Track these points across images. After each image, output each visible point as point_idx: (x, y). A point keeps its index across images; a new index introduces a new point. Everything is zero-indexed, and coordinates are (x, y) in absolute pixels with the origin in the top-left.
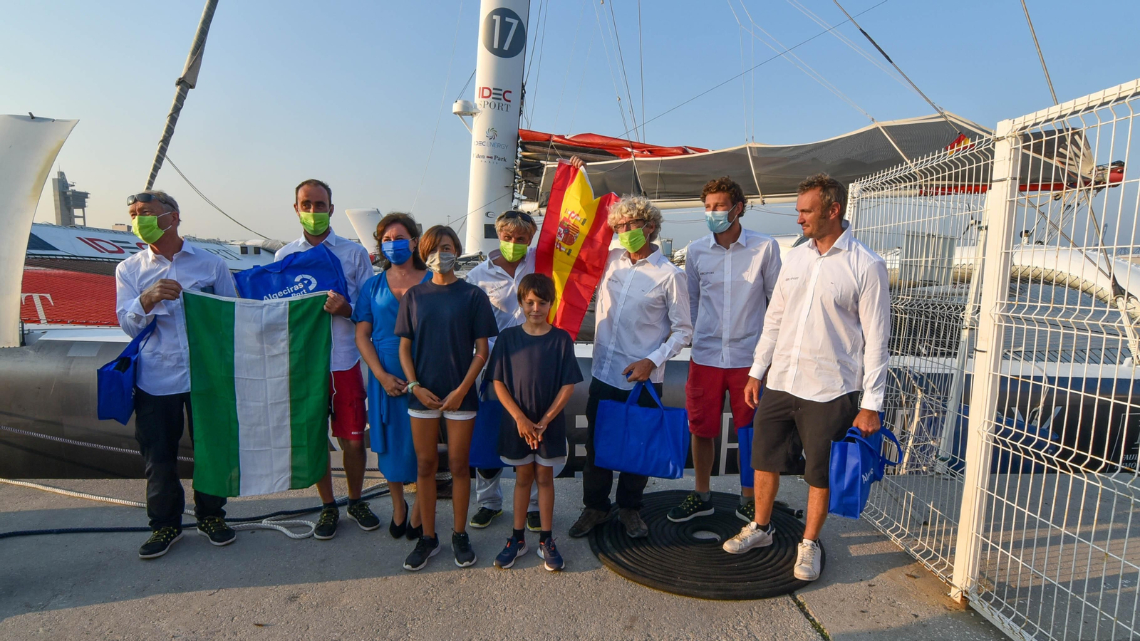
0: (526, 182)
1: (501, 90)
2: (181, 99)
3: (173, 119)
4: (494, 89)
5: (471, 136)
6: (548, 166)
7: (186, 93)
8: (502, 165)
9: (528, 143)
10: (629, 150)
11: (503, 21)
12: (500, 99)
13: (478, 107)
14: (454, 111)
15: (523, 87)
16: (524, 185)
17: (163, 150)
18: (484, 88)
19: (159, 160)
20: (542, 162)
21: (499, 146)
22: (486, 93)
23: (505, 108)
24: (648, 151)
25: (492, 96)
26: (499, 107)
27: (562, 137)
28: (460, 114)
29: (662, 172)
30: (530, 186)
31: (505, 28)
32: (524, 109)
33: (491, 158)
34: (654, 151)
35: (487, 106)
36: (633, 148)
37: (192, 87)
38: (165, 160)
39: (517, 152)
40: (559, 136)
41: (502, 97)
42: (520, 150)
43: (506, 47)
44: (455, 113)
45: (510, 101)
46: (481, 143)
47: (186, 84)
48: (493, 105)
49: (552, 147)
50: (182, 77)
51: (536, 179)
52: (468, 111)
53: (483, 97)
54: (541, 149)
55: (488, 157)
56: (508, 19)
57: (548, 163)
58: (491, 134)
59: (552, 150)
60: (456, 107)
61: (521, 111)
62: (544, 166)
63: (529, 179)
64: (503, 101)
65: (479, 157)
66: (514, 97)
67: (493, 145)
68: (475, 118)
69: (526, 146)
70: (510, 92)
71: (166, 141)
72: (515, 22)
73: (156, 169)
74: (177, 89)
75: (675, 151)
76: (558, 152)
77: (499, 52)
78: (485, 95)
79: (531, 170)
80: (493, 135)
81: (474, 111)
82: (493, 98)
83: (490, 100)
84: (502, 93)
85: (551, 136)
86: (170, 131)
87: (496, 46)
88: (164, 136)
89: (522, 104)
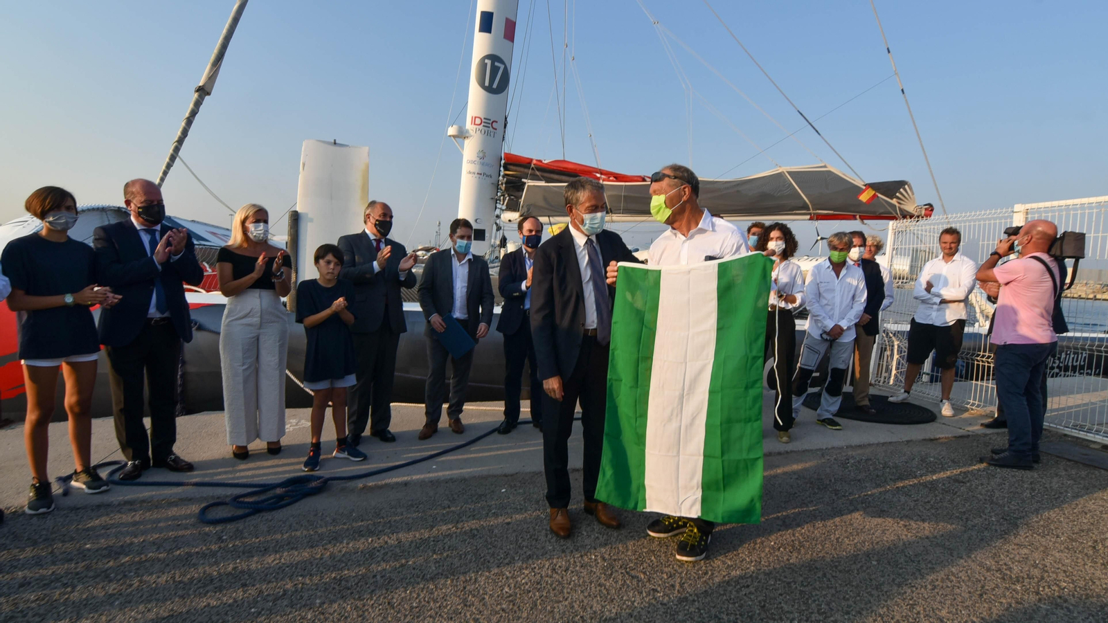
0: (509, 196)
1: (490, 120)
2: (198, 104)
3: (189, 122)
4: (485, 119)
5: (463, 155)
6: (529, 184)
7: (203, 100)
8: (489, 180)
9: (511, 164)
10: (598, 175)
11: (493, 64)
12: (489, 127)
13: (471, 132)
14: (448, 134)
15: (506, 118)
16: (507, 198)
17: (177, 150)
18: (475, 117)
19: (173, 158)
20: (523, 180)
21: (487, 165)
22: (478, 121)
23: (492, 134)
24: (615, 177)
25: (483, 124)
26: (487, 134)
27: (540, 161)
28: (454, 137)
29: (626, 194)
30: (513, 199)
31: (494, 70)
32: (506, 136)
33: (481, 174)
34: (618, 177)
35: (478, 132)
36: (601, 174)
37: (209, 94)
38: (178, 159)
39: (500, 171)
40: (537, 160)
41: (490, 126)
42: (502, 169)
43: (495, 86)
44: (450, 136)
45: (496, 129)
46: (474, 162)
47: (203, 91)
48: (483, 132)
49: (533, 169)
50: (201, 84)
51: (517, 194)
52: (462, 135)
53: (475, 124)
54: (522, 169)
55: (478, 174)
56: (497, 64)
57: (529, 181)
58: (481, 155)
59: (533, 171)
60: (452, 131)
61: (504, 137)
62: (525, 183)
63: (512, 193)
64: (491, 129)
65: (470, 173)
66: (499, 126)
67: (483, 164)
68: (467, 142)
69: (509, 167)
70: (497, 122)
71: (180, 141)
72: (502, 67)
73: (169, 166)
74: (196, 95)
75: (636, 179)
76: (538, 173)
77: (489, 89)
78: (476, 123)
79: (514, 186)
80: (482, 155)
81: (467, 135)
82: (484, 126)
83: (481, 127)
84: (491, 122)
85: (532, 160)
86: (185, 133)
87: (487, 84)
88: (180, 137)
89: (505, 132)
